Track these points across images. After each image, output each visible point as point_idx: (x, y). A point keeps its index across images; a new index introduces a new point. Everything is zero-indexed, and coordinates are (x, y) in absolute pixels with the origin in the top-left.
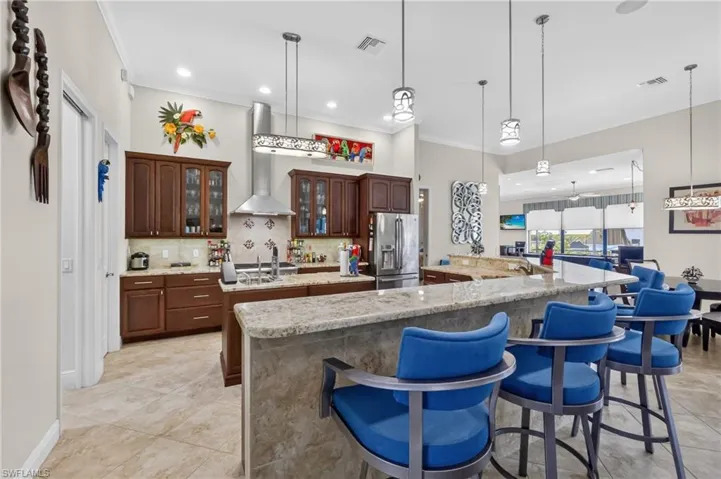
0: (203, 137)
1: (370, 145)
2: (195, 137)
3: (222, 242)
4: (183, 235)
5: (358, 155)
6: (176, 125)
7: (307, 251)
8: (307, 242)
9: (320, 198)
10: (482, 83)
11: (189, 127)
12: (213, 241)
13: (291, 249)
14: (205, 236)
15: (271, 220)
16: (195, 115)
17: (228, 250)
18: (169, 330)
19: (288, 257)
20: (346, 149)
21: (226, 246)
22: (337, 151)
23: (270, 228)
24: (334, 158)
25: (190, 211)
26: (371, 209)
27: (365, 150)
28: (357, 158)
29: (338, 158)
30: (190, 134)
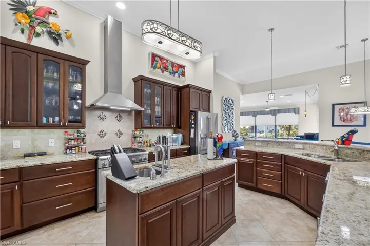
0: (59, 35)
1: (183, 67)
2: (50, 33)
3: (78, 132)
4: (40, 126)
5: (177, 72)
6: (30, 17)
7: (145, 139)
8: (146, 132)
9: (157, 99)
10: (271, 30)
11: (43, 23)
12: (70, 131)
13: (135, 137)
14: (64, 127)
15: (120, 114)
16: (50, 13)
17: (83, 139)
18: (25, 226)
19: (133, 143)
20: (170, 67)
21: (82, 135)
22: (164, 68)
23: (119, 121)
24: (163, 72)
25: (47, 102)
26: (192, 109)
27: (181, 70)
28: (176, 75)
29: (165, 73)
30: (45, 30)
